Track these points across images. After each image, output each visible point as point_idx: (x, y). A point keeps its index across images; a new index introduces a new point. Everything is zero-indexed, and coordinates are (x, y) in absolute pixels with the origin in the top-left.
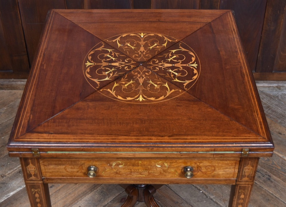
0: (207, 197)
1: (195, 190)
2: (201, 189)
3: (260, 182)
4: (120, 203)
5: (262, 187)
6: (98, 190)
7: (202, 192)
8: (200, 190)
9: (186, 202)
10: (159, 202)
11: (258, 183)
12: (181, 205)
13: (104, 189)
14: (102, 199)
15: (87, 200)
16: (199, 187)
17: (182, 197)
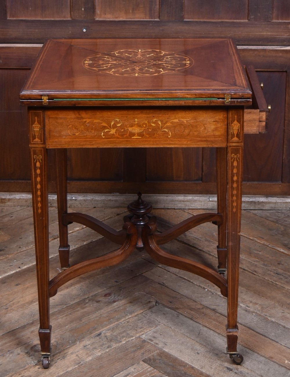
0: (213, 294)
1: (198, 289)
2: (206, 287)
3: (281, 283)
4: (104, 297)
5: (284, 287)
6: (76, 288)
7: (208, 290)
8: (204, 289)
9: (187, 297)
10: (153, 297)
11: (279, 284)
12: (180, 299)
13: (83, 286)
14: (81, 294)
15: (62, 295)
16: (203, 286)
17: (181, 293)
